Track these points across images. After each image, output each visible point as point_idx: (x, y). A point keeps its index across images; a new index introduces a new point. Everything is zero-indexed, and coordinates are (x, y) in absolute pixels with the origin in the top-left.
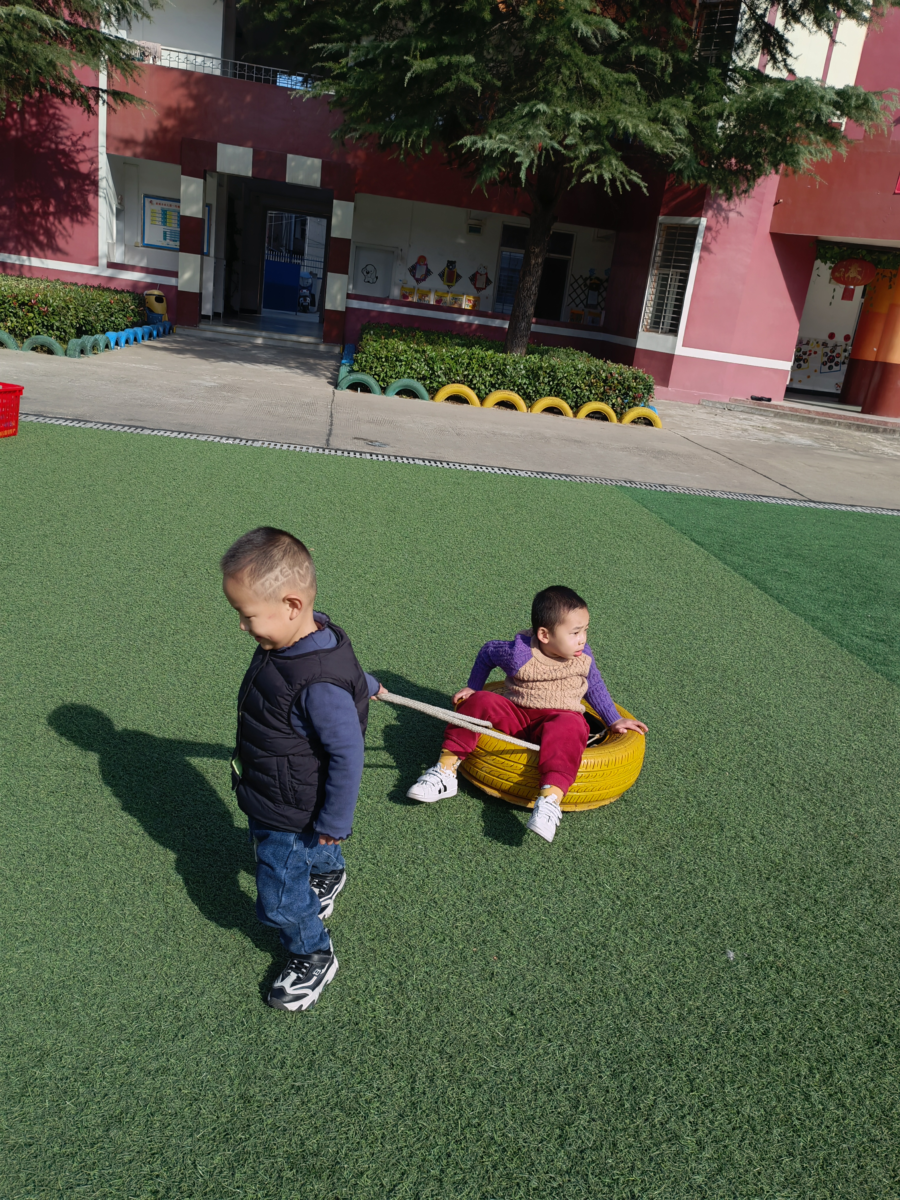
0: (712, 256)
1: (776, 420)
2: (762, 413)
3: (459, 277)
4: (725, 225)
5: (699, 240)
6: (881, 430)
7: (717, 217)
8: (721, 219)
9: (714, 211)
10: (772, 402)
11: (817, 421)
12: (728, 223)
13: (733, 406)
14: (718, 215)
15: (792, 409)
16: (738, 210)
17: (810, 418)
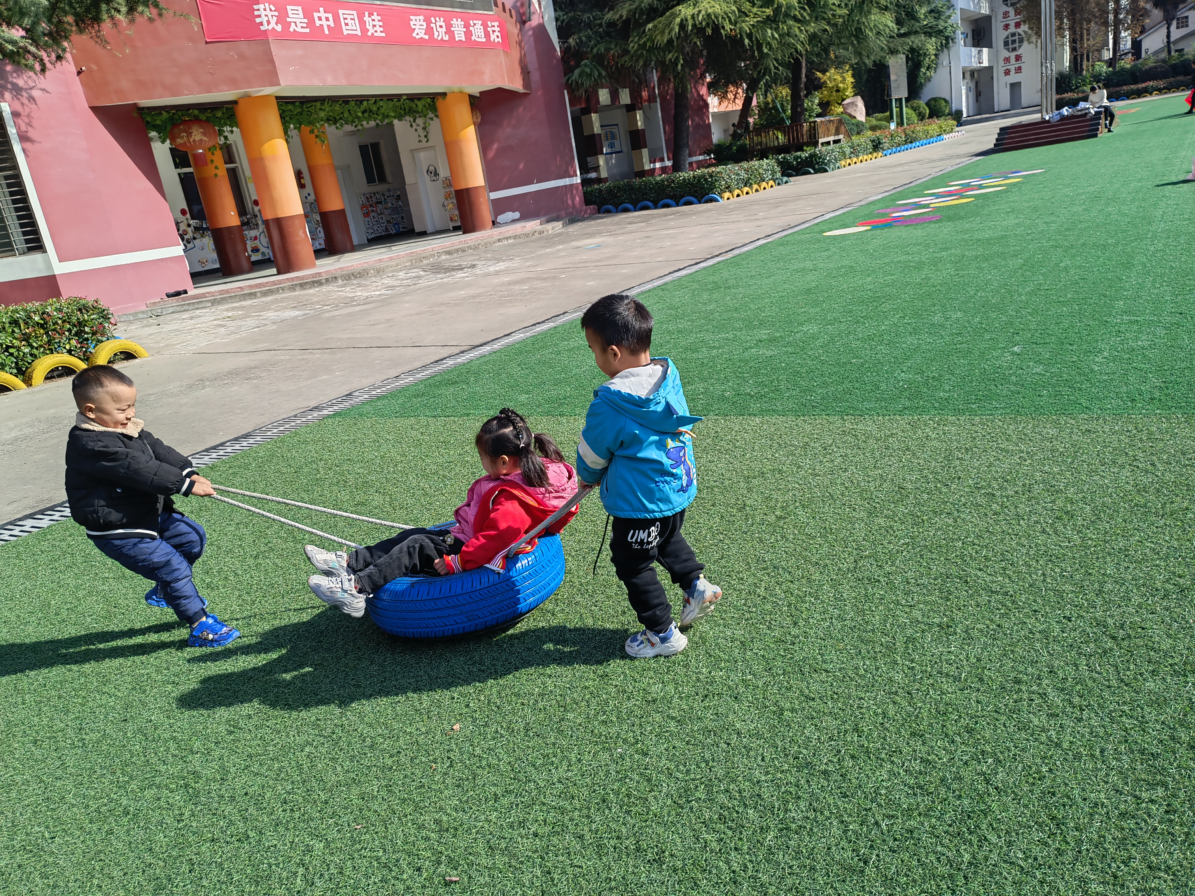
0: (36, 145)
1: (221, 307)
2: (197, 306)
4: (33, 106)
5: (12, 131)
6: (323, 281)
7: (19, 99)
8: (26, 101)
9: (11, 93)
10: (190, 293)
11: (259, 295)
12: (36, 104)
13: (159, 311)
14: (20, 97)
15: (221, 292)
16: (39, 86)
17: (250, 294)
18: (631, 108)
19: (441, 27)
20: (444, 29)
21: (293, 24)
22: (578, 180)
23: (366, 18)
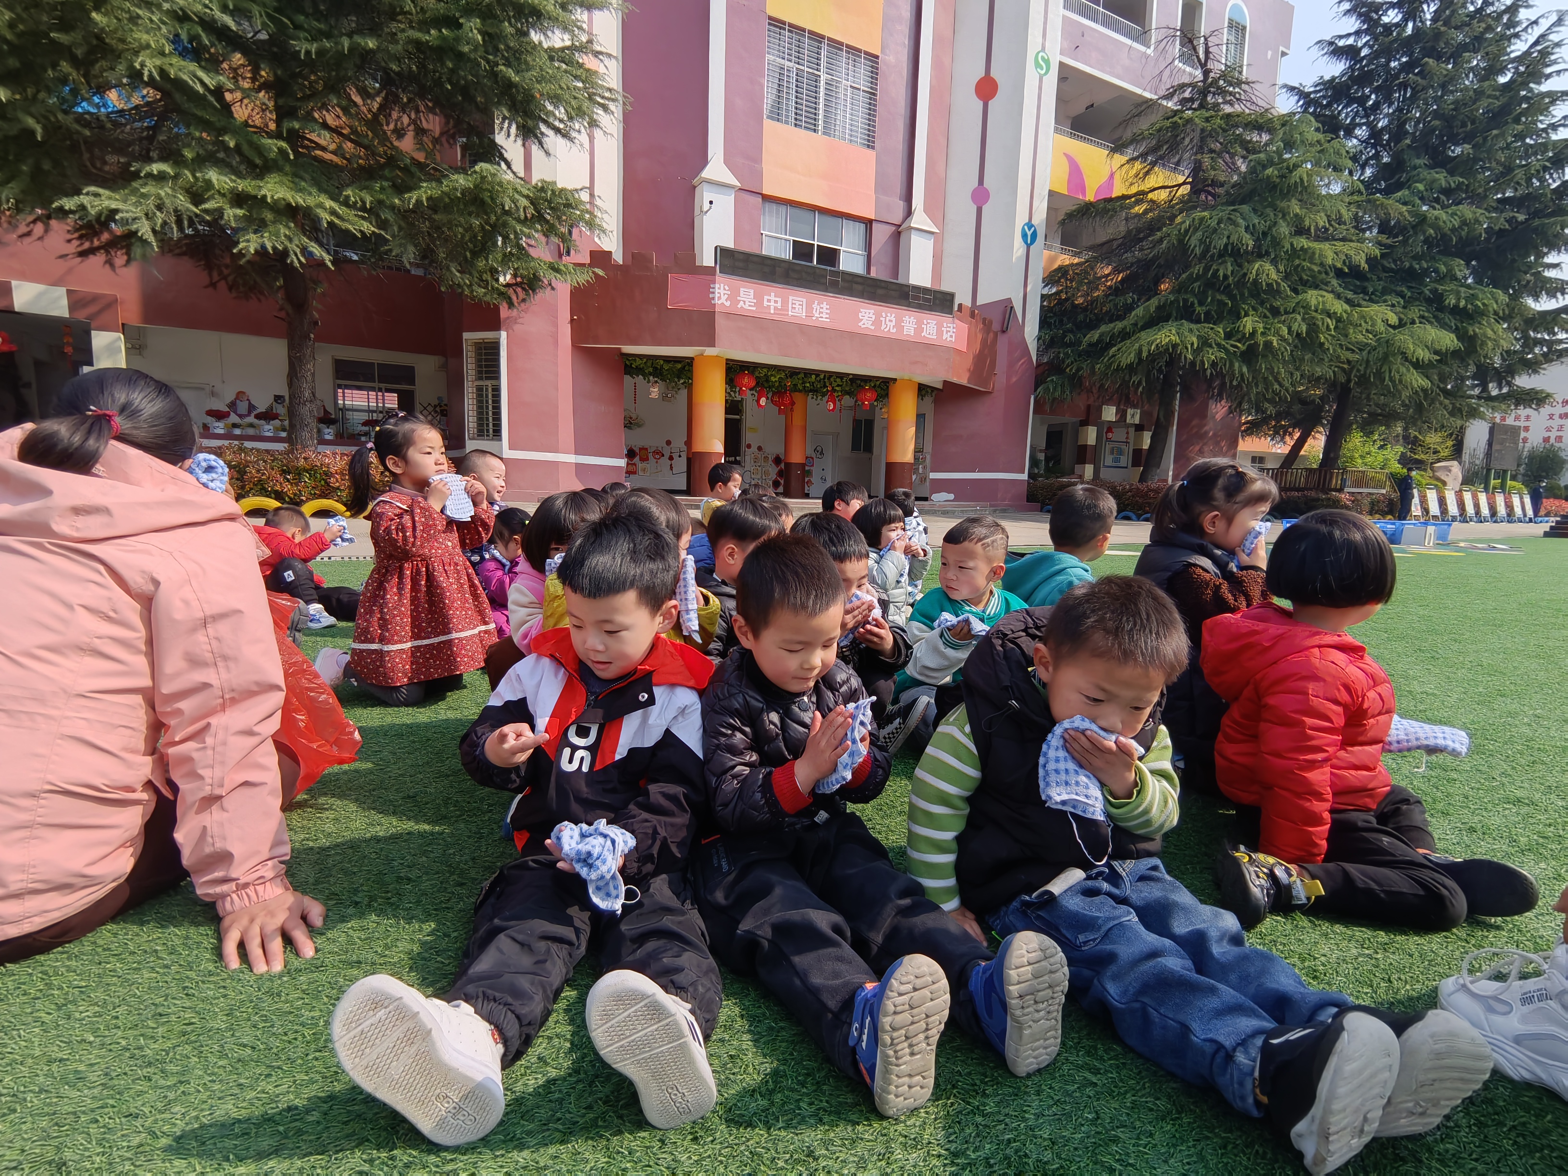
5: (504, 352)
9: (512, 326)
18: (1140, 428)
19: (891, 321)
20: (894, 323)
21: (741, 303)
22: (1024, 476)
23: (815, 306)
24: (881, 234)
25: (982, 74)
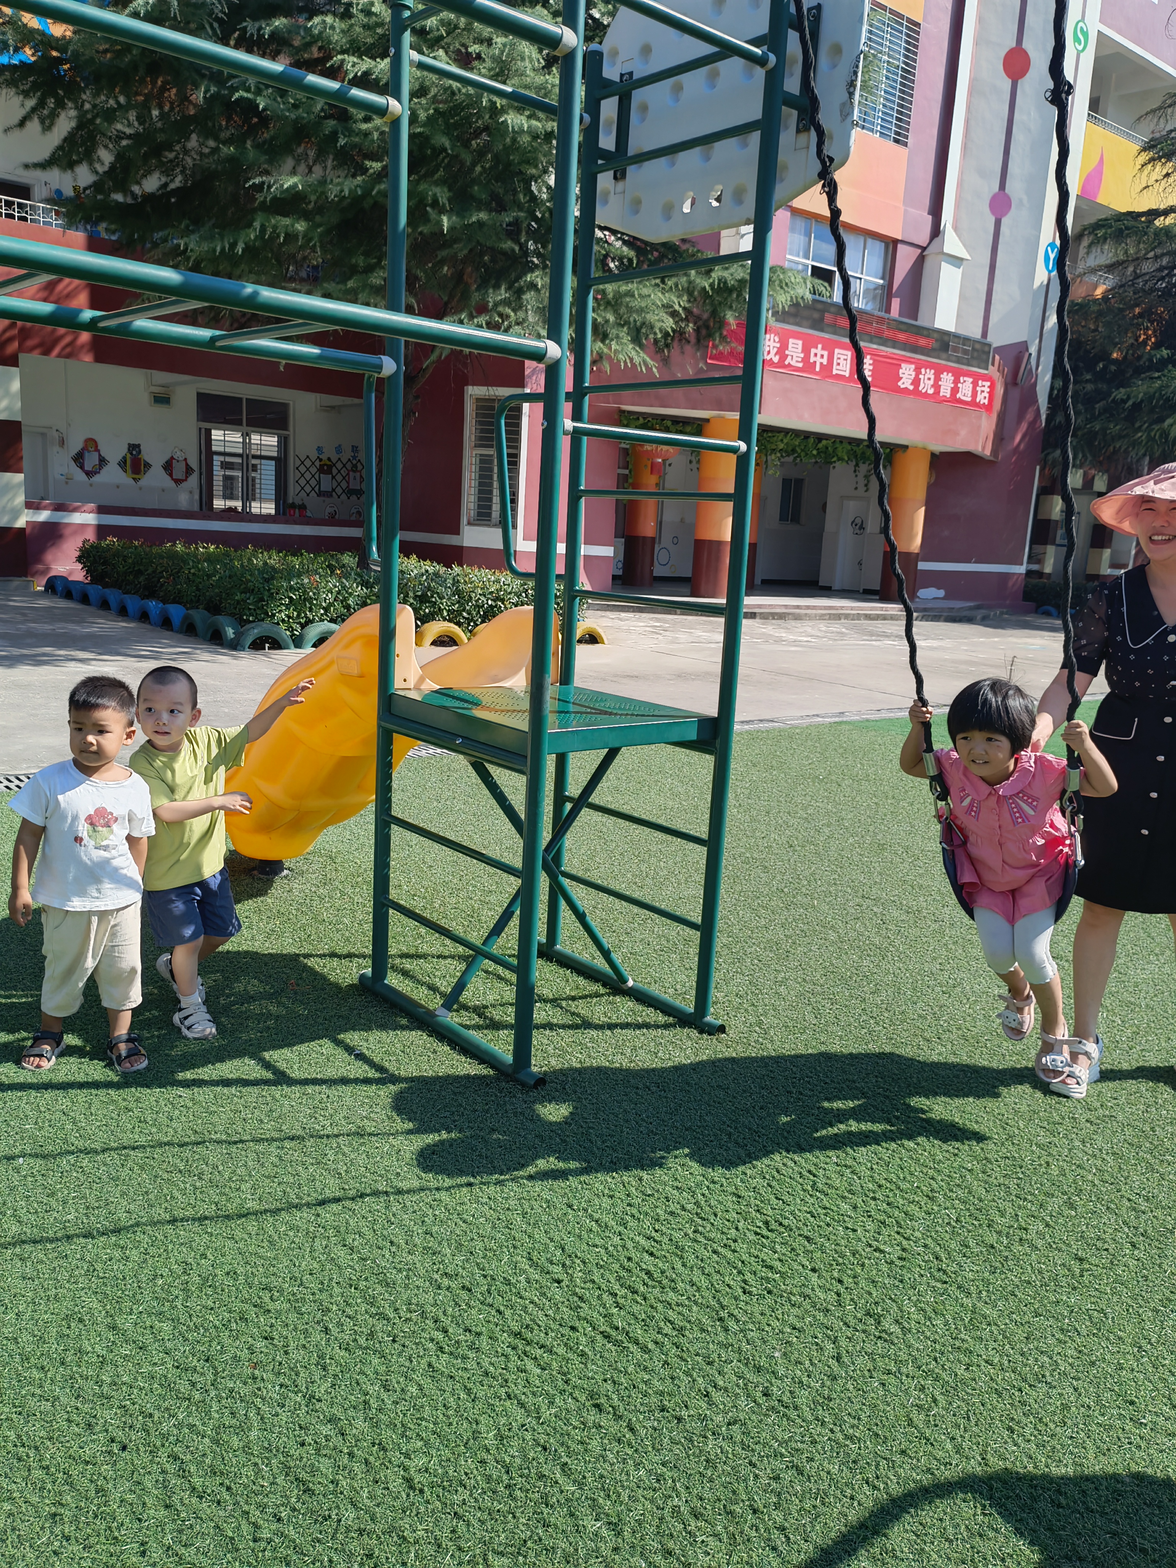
3: (148, 466)
19: (929, 379)
20: (932, 382)
21: (789, 358)
22: (1022, 569)
24: (905, 258)
25: (1014, 44)
